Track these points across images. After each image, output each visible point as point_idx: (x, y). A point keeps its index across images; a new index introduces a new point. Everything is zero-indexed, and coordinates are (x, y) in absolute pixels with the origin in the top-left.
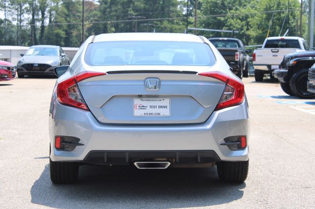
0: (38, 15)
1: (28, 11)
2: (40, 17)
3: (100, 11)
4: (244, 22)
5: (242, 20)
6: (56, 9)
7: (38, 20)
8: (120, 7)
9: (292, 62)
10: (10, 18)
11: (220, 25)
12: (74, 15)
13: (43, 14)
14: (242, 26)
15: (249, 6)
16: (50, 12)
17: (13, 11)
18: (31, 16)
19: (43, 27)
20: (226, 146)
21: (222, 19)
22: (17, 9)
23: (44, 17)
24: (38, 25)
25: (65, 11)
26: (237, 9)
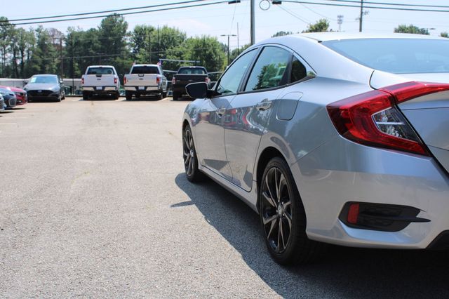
0: (18, 54)
1: (10, 51)
2: (20, 56)
3: (67, 50)
5: (177, 56)
6: (32, 49)
7: (19, 58)
8: (82, 47)
12: (47, 54)
13: (22, 53)
15: (180, 46)
16: (28, 51)
18: (13, 55)
19: (22, 63)
23: (23, 56)
24: (19, 62)
25: (40, 50)
26: (172, 48)
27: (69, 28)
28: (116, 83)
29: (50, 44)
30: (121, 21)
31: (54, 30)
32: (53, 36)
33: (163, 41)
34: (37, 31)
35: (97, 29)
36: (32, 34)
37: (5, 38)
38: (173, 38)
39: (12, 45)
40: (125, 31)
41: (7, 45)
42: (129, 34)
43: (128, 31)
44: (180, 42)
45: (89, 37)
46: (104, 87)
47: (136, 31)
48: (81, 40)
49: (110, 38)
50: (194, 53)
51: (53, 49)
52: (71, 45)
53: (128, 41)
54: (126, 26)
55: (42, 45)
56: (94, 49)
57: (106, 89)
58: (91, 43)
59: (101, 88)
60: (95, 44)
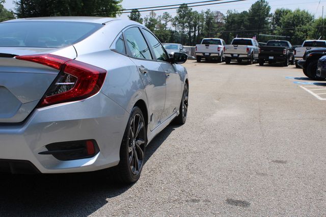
0: (192, 29)
1: (187, 27)
2: (193, 30)
3: (226, 27)
4: (305, 34)
5: (304, 32)
6: (202, 26)
7: (193, 32)
8: (236, 25)
9: (309, 55)
10: (178, 31)
11: (291, 35)
12: (211, 29)
13: (195, 28)
14: (304, 36)
15: (308, 24)
16: (198, 27)
17: (180, 27)
18: (189, 30)
19: (195, 35)
20: (51, 156)
21: (292, 31)
22: (181, 26)
23: (195, 30)
24: (192, 34)
25: (207, 27)
26: (301, 26)
27: (228, 11)
28: (219, 51)
29: (214, 23)
30: (266, 5)
31: (218, 12)
32: (217, 16)
33: (294, 20)
34: (206, 13)
35: (248, 11)
36: (202, 15)
37: (184, 18)
38: (302, 18)
39: (189, 23)
40: (268, 13)
41: (186, 22)
42: (271, 16)
43: (270, 13)
44: (308, 22)
45: (241, 17)
46: (210, 54)
47: (276, 13)
48: (236, 19)
49: (256, 18)
50: (316, 30)
51: (216, 26)
52: (229, 23)
53: (269, 21)
54: (269, 9)
55: (208, 23)
56: (245, 26)
57: (212, 55)
58: (242, 22)
59: (208, 54)
60: (245, 23)
